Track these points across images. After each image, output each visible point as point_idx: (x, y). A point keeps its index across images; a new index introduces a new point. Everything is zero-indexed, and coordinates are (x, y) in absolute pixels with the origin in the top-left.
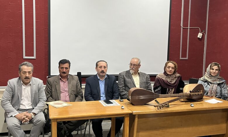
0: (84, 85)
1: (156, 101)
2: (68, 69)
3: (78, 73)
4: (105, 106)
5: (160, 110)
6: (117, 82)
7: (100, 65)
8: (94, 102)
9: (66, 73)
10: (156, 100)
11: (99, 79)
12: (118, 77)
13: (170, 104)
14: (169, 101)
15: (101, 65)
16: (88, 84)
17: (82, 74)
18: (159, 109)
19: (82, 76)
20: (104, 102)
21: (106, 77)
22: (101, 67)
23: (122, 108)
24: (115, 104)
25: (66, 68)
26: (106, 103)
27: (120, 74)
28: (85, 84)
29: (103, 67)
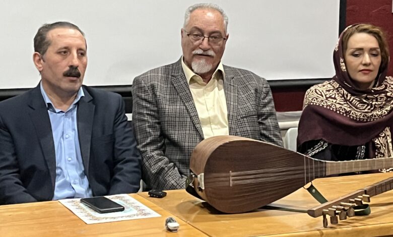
1: (310, 189)
5: (331, 228)
6: (129, 117)
7: (60, 44)
10: (312, 186)
12: (129, 94)
13: (373, 200)
14: (371, 189)
18: (329, 224)
23: (171, 225)
24: (135, 212)
26: (96, 211)
27: (136, 81)
29: (74, 53)
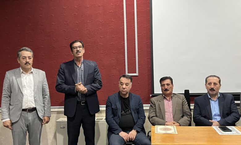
0: (192, 106)
2: (170, 86)
3: (185, 90)
4: (220, 134)
7: (209, 82)
8: (206, 128)
9: (169, 90)
11: (210, 98)
15: (211, 81)
16: (196, 105)
17: (190, 93)
19: (190, 94)
20: (219, 128)
21: (219, 96)
22: (210, 84)
24: (235, 132)
25: (168, 85)
26: (223, 131)
28: (194, 104)
29: (212, 84)
